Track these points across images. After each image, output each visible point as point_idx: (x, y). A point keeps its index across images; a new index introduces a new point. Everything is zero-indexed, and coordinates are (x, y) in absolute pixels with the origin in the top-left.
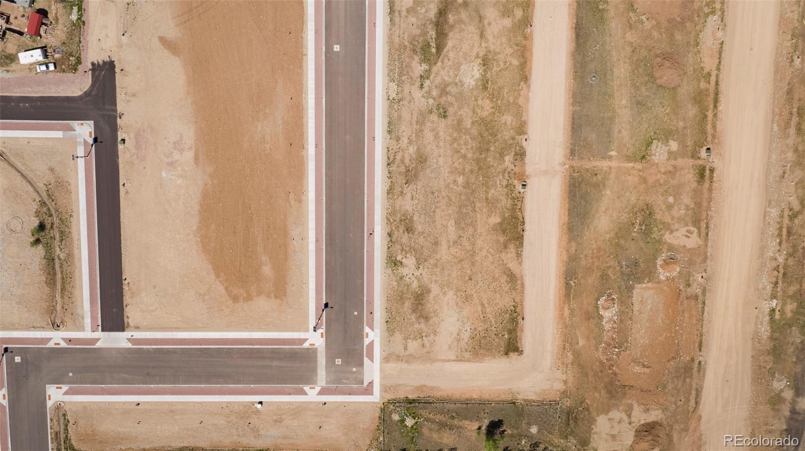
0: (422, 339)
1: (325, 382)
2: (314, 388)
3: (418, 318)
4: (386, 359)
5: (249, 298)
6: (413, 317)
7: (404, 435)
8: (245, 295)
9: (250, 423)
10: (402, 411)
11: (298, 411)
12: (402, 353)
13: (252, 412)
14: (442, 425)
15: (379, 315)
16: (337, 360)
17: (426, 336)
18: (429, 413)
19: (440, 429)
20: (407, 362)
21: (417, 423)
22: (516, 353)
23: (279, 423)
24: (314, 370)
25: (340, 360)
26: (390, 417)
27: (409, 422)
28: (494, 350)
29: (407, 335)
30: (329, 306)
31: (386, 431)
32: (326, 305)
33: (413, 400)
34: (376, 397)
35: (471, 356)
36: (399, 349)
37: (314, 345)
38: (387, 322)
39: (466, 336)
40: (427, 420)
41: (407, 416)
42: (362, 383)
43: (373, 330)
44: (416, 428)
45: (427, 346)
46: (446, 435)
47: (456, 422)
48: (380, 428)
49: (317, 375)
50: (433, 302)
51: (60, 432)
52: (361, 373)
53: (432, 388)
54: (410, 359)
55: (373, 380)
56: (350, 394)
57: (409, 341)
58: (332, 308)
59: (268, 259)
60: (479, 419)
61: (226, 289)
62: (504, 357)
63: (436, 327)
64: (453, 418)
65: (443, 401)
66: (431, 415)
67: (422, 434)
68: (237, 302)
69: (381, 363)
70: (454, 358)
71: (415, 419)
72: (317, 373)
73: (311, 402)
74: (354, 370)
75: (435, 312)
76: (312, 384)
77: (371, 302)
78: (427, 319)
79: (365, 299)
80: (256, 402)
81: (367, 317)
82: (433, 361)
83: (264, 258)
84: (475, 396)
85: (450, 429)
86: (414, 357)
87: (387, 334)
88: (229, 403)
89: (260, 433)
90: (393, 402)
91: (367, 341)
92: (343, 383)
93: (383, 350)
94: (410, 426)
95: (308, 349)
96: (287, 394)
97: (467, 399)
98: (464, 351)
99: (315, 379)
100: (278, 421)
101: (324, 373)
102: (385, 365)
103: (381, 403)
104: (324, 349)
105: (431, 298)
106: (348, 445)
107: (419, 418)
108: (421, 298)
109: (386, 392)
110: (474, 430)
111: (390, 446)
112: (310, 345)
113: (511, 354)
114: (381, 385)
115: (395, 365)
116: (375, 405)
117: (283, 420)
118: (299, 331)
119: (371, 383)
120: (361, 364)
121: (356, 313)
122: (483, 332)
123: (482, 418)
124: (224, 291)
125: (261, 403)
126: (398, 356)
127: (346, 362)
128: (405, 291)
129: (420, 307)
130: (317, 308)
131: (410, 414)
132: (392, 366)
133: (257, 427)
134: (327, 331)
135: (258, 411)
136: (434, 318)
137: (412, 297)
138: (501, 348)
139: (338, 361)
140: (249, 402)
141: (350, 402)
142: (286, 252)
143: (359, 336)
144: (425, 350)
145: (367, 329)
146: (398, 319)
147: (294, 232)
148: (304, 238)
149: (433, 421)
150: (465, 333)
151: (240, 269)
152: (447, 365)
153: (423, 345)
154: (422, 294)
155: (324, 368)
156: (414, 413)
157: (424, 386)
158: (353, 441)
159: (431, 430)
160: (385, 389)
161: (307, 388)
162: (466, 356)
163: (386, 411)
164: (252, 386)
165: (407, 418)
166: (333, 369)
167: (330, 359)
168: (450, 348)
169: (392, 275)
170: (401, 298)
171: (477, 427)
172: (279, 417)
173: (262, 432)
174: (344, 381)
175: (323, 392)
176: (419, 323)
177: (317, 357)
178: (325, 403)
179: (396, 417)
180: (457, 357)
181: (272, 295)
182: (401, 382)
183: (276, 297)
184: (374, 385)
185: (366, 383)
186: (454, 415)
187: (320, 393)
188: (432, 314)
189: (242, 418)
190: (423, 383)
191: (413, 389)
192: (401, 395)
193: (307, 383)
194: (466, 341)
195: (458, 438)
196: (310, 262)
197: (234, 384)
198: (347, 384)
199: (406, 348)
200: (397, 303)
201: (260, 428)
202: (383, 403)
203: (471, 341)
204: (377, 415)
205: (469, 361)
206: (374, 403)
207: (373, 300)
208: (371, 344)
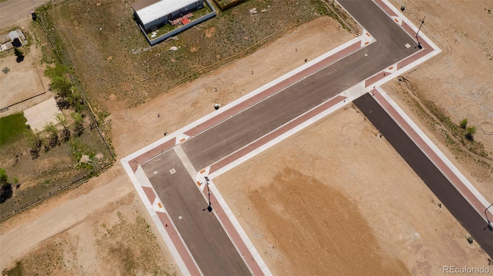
0: (108, 230)
1: (175, 150)
2: (181, 141)
3: (121, 245)
4: (132, 196)
5: (278, 178)
6: (126, 245)
7: (85, 147)
8: (282, 178)
9: (216, 91)
10: (96, 163)
11: (184, 119)
12: (120, 209)
13: (219, 99)
14: (54, 171)
15: (159, 228)
16: (175, 171)
17: (105, 235)
18: (70, 174)
19: (55, 168)
20: (112, 204)
21: (78, 161)
22: (9, 269)
23: (193, 103)
24: (189, 154)
25: (172, 173)
26: (104, 153)
27: (85, 158)
28: (33, 259)
29: (124, 226)
30: (207, 210)
31: (102, 142)
32: (210, 209)
33: (90, 177)
34: (124, 162)
35: (54, 241)
36: (125, 211)
37: (201, 173)
38: (148, 227)
39: (67, 257)
40: (70, 168)
41: (90, 162)
42: (143, 166)
43: (157, 212)
44: (76, 157)
45: (100, 228)
46: (48, 165)
47: (43, 180)
48: (109, 141)
49: (184, 152)
50: (114, 269)
51: (344, 20)
52: (147, 173)
53: (77, 195)
54: (111, 208)
55: (134, 173)
56: (148, 152)
57: (120, 222)
58: (204, 210)
59: (284, 218)
60: (22, 193)
61: (301, 175)
62: (20, 259)
63: (100, 249)
64: (47, 182)
65: (64, 190)
66: (68, 174)
67: (69, 155)
68: (285, 170)
69: (135, 190)
70: (70, 231)
71: (82, 163)
72: (186, 153)
73: (177, 129)
74: (155, 173)
75: (108, 261)
76: (184, 143)
77: (172, 234)
78: (113, 251)
79: (179, 234)
80: (221, 107)
81: (169, 220)
82: (88, 218)
83: (287, 217)
84: (34, 210)
85: (46, 171)
86: (108, 211)
87: (143, 216)
88: (241, 96)
89: (203, 88)
90: (108, 165)
91: (157, 200)
92: (159, 157)
93: (139, 201)
94: (83, 156)
95: (204, 167)
96: (200, 125)
97: (40, 203)
98: (63, 243)
99: (184, 148)
100: (195, 104)
101: (180, 157)
102: (131, 191)
103: (118, 160)
104: (190, 174)
105: (118, 271)
106: (128, 116)
107: (79, 166)
108: (128, 266)
109: (118, 170)
110: (23, 183)
111: (93, 133)
112: (204, 171)
113: (14, 265)
114: (125, 173)
115: (121, 195)
116: (122, 155)
117: (192, 106)
118: (221, 176)
119: (135, 170)
120: (152, 180)
121: (180, 218)
122: (51, 270)
123: (20, 195)
124: (301, 171)
125: (217, 108)
126: (123, 204)
127: (166, 174)
128: (146, 263)
129: (124, 257)
130: (217, 202)
131: (87, 164)
132: (123, 193)
133: (209, 92)
134: (197, 190)
135: (216, 102)
136: (106, 255)
137: (136, 261)
138: (26, 265)
139: (173, 171)
140: (226, 104)
141: (145, 146)
142: (272, 233)
143: (166, 201)
144: (101, 222)
145: (163, 210)
146: (140, 235)
147: (276, 254)
148: (265, 254)
149: (64, 170)
150: (70, 259)
151: (301, 196)
152: (73, 221)
153: (104, 226)
154: (128, 270)
155: (182, 160)
156: (85, 167)
157: (86, 193)
158: (126, 121)
159: (63, 163)
160: (121, 172)
161: (187, 137)
162: (58, 239)
163: (110, 156)
164: (231, 117)
165: (89, 160)
166: (174, 163)
167: (181, 169)
168: (78, 237)
169: (166, 270)
170: (146, 255)
171: (21, 186)
172: (196, 107)
173: (203, 90)
174: (159, 160)
175: (172, 142)
176: (118, 243)
177: (193, 164)
178: (165, 135)
179: (99, 156)
180: (67, 234)
181: (260, 191)
182: (109, 185)
183: (256, 191)
184: (132, 170)
185: (140, 167)
186: (47, 185)
187: (174, 140)
188: (109, 257)
189: (225, 91)
190: (89, 195)
191: (95, 185)
192: (103, 176)
193: (189, 142)
194: (64, 253)
195: (35, 168)
196: (246, 236)
197: (246, 111)
198: (156, 159)
199: (119, 214)
200: (148, 248)
201: (206, 92)
202: (115, 161)
203: (60, 255)
204: (116, 150)
205: (54, 237)
206: (124, 157)
207: (171, 237)
208: (152, 200)
